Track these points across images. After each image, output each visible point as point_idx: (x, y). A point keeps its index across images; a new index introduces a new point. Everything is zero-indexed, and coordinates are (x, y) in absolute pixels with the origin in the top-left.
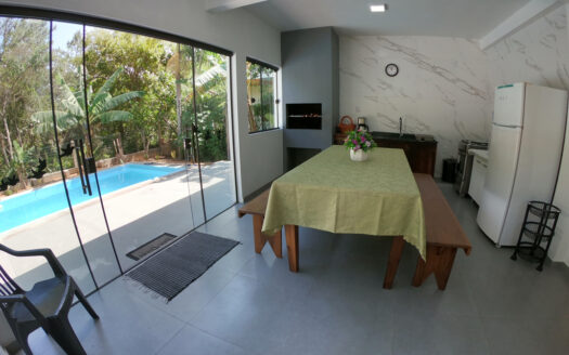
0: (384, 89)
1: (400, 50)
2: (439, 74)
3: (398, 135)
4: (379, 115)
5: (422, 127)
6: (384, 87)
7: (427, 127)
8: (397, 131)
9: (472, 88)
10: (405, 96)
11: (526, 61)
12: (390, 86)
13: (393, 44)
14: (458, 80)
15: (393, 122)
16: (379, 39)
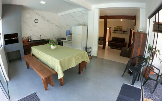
0: (34, 27)
1: (39, 15)
2: (49, 22)
3: (39, 40)
4: (33, 35)
5: (45, 37)
6: (34, 26)
7: (47, 37)
8: (39, 39)
9: (56, 25)
10: (40, 29)
11: (74, 20)
12: (36, 26)
13: (37, 13)
14: (53, 23)
15: (37, 37)
16: (33, 11)
